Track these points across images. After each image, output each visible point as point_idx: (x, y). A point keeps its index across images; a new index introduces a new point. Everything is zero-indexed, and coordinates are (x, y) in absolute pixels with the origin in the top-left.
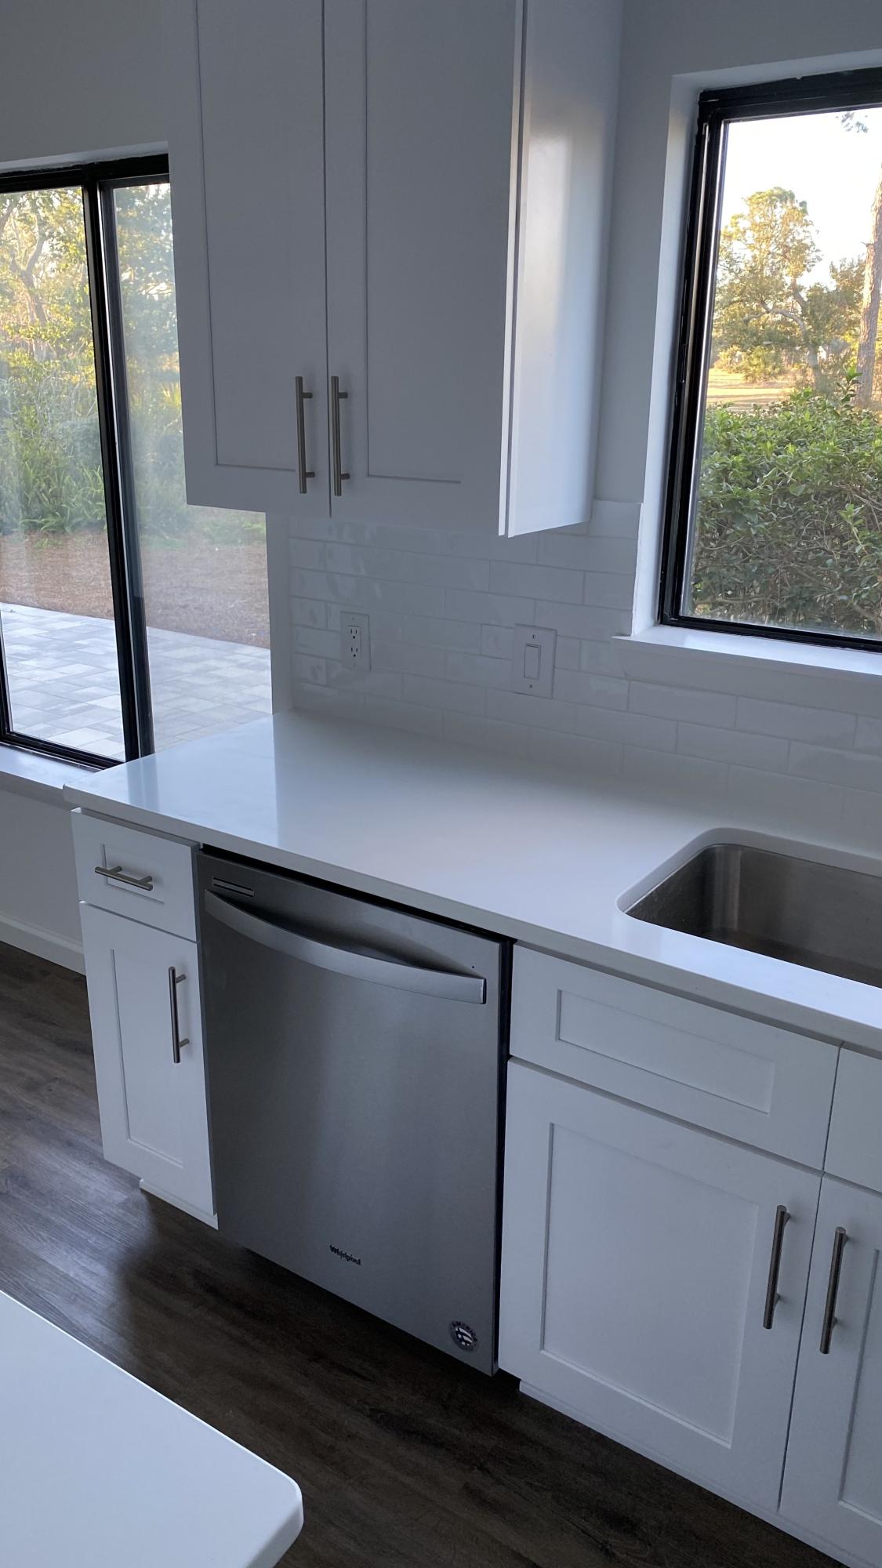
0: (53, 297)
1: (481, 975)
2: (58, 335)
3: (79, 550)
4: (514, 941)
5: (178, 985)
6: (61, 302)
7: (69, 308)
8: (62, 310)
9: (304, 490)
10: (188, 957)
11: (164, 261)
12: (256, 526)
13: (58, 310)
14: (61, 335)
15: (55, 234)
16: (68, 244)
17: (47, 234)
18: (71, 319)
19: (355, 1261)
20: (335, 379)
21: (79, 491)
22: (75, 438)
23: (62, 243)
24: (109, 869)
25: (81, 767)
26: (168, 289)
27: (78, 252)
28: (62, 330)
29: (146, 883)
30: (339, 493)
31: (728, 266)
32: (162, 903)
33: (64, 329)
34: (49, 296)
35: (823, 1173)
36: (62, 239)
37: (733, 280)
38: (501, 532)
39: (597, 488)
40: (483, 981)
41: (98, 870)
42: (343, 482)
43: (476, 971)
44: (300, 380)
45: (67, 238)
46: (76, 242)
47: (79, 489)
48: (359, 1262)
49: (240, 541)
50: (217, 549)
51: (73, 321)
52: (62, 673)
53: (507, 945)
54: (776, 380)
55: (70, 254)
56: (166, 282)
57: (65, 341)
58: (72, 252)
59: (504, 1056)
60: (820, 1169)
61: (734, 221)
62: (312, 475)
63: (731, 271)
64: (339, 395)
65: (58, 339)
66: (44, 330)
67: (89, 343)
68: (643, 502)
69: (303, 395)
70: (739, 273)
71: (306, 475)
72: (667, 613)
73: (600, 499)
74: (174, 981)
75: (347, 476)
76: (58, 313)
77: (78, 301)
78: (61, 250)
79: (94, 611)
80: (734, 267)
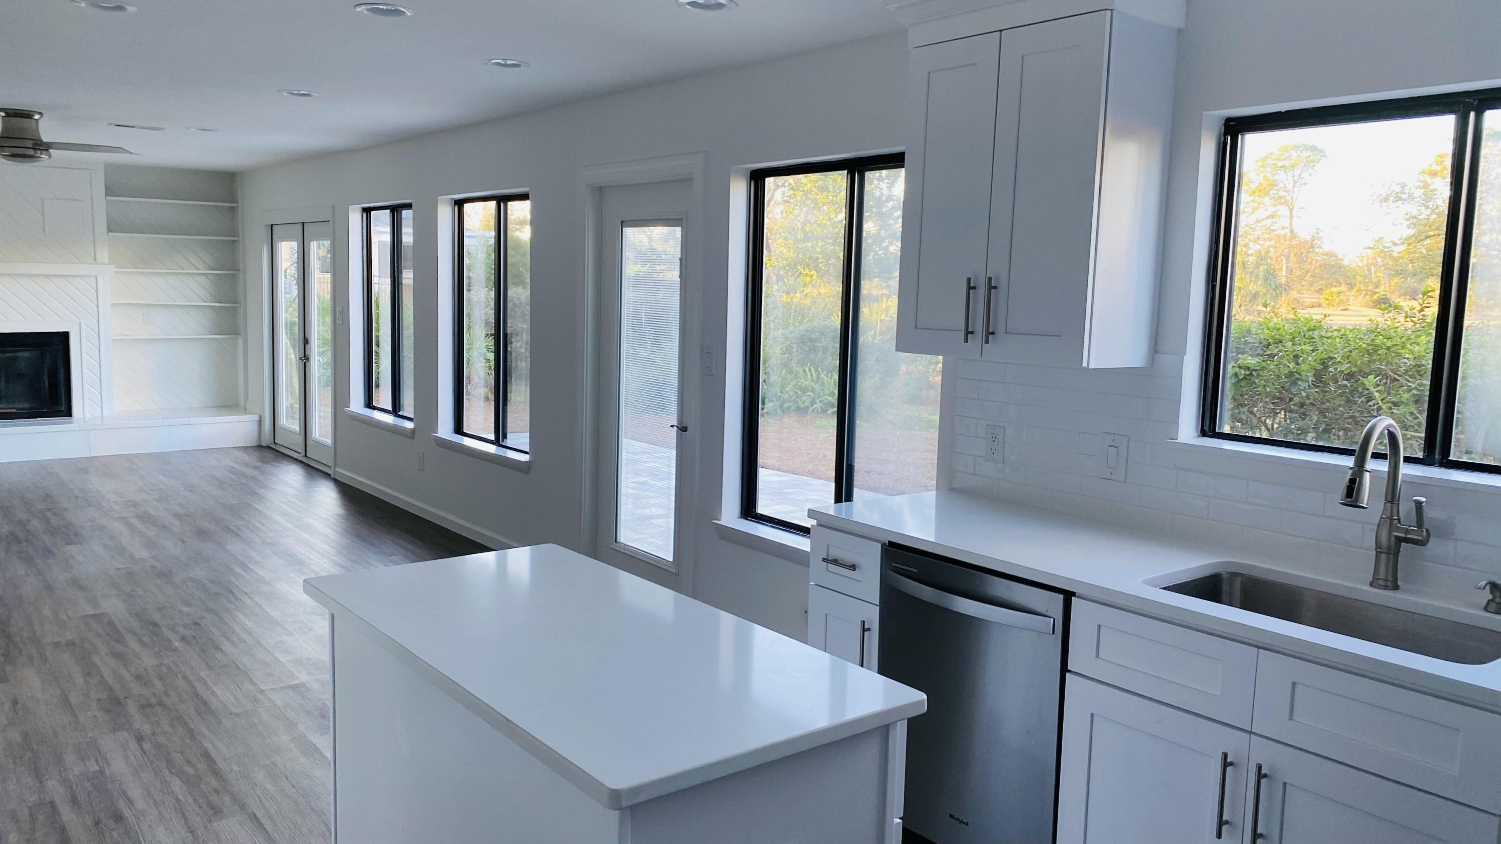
0: (780, 234)
1: (1052, 616)
2: (780, 264)
3: (787, 428)
4: (1073, 594)
5: (866, 633)
6: (786, 238)
7: (792, 242)
8: (786, 244)
9: (966, 341)
10: (873, 616)
11: (874, 204)
12: (933, 417)
13: (783, 244)
14: (782, 264)
15: (787, 184)
16: (796, 192)
17: (780, 184)
18: (792, 251)
19: (964, 823)
20: (990, 279)
21: (791, 382)
22: (793, 341)
23: (792, 192)
24: (830, 559)
25: (802, 535)
26: (875, 226)
27: (804, 198)
28: (784, 260)
29: (853, 567)
30: (987, 342)
31: (1424, 202)
32: (860, 581)
33: (787, 259)
34: (776, 233)
35: (1250, 732)
36: (792, 188)
37: (1429, 215)
38: (1085, 364)
39: (1155, 346)
40: (1052, 620)
41: (824, 560)
42: (990, 336)
43: (1048, 614)
44: (969, 280)
45: (796, 188)
46: (803, 191)
47: (792, 381)
48: (967, 824)
49: (917, 428)
50: (898, 433)
51: (794, 253)
52: (773, 510)
53: (1068, 595)
54: (1490, 313)
55: (797, 200)
56: (874, 222)
57: (785, 268)
58: (799, 198)
59: (1064, 669)
60: (1250, 730)
61: (1439, 159)
62: (972, 333)
63: (1427, 207)
64: (991, 287)
65: (780, 267)
66: (769, 260)
67: (804, 270)
68: (1185, 355)
69: (970, 288)
70: (1435, 209)
71: (968, 333)
72: (1206, 428)
73: (1158, 353)
74: (864, 630)
75: (993, 333)
76: (782, 246)
77: (799, 237)
78: (790, 197)
79: (798, 470)
80: (1430, 204)
